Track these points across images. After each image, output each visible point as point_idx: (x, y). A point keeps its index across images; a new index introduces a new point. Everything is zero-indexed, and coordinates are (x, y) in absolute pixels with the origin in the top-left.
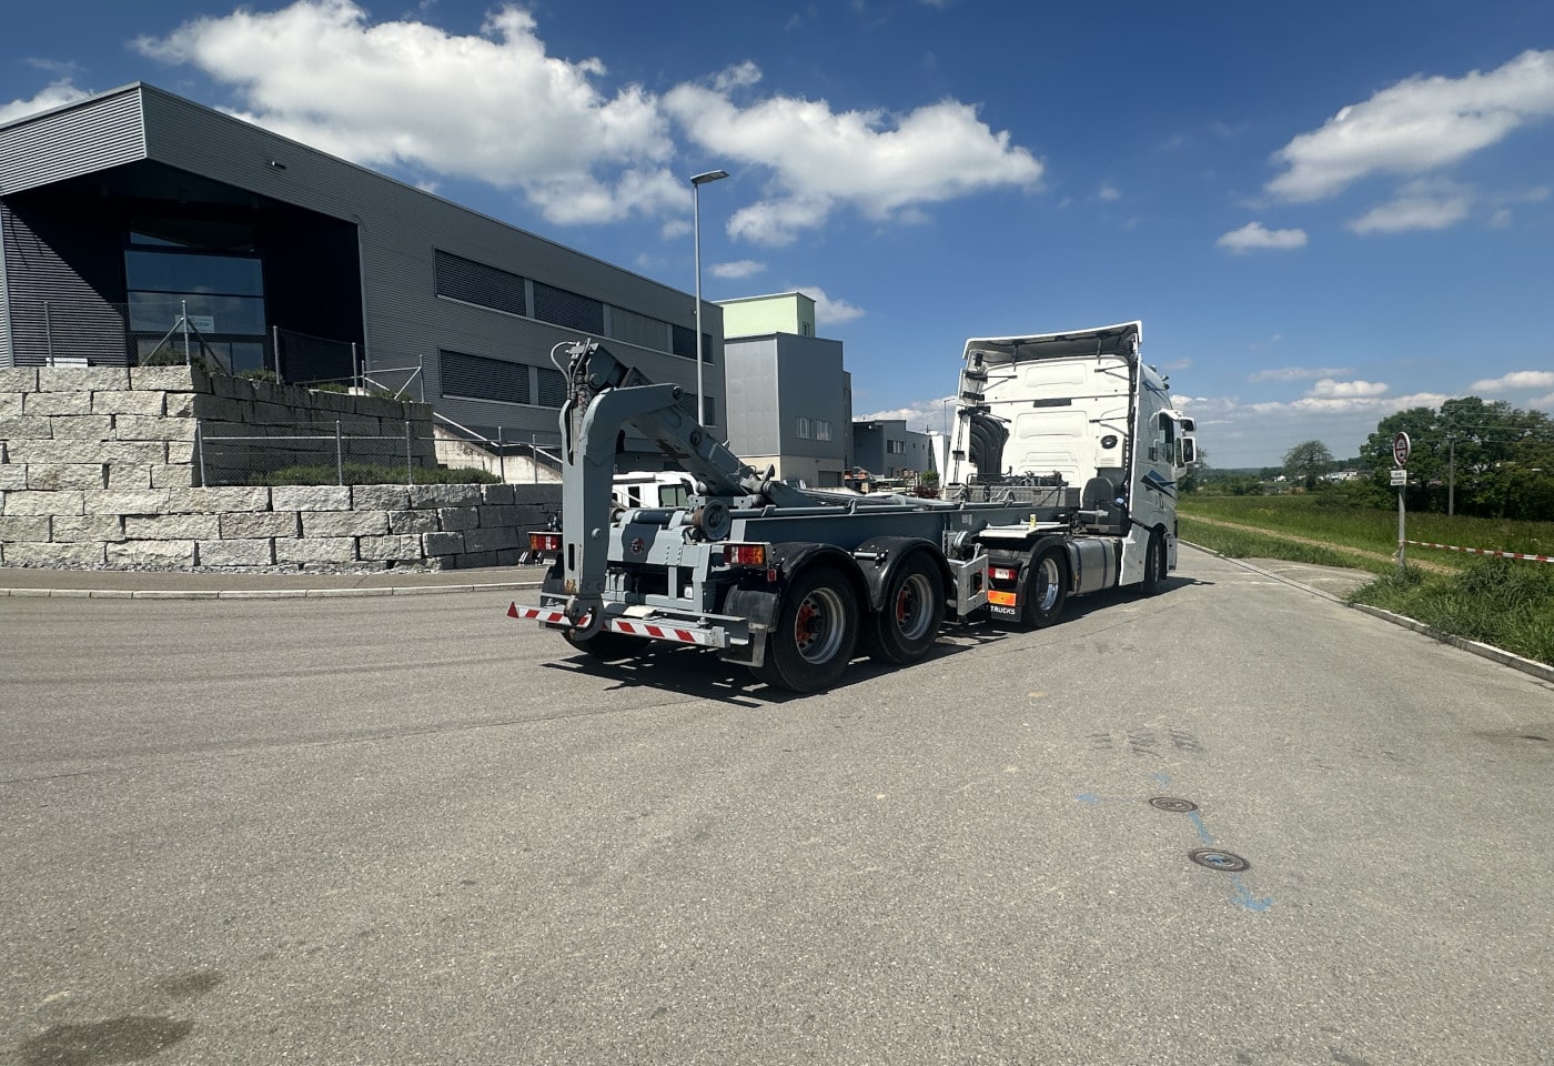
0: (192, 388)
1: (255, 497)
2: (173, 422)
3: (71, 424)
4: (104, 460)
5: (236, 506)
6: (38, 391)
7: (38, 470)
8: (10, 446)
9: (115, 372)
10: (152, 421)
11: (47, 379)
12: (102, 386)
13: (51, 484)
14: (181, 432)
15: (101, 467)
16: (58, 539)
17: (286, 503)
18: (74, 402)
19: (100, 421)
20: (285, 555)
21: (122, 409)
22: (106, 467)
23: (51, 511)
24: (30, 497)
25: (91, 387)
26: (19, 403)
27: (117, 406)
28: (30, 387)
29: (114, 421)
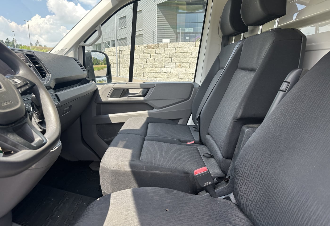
3: (183, 54)
4: (190, 62)
6: (178, 47)
7: (177, 64)
8: (173, 59)
9: (193, 43)
11: (180, 45)
12: (190, 46)
13: (180, 67)
15: (189, 63)
16: (180, 78)
18: (185, 50)
19: (189, 54)
21: (194, 51)
22: (190, 63)
23: (179, 72)
24: (175, 69)
25: (188, 46)
26: (175, 50)
27: (193, 50)
28: (176, 47)
29: (192, 53)
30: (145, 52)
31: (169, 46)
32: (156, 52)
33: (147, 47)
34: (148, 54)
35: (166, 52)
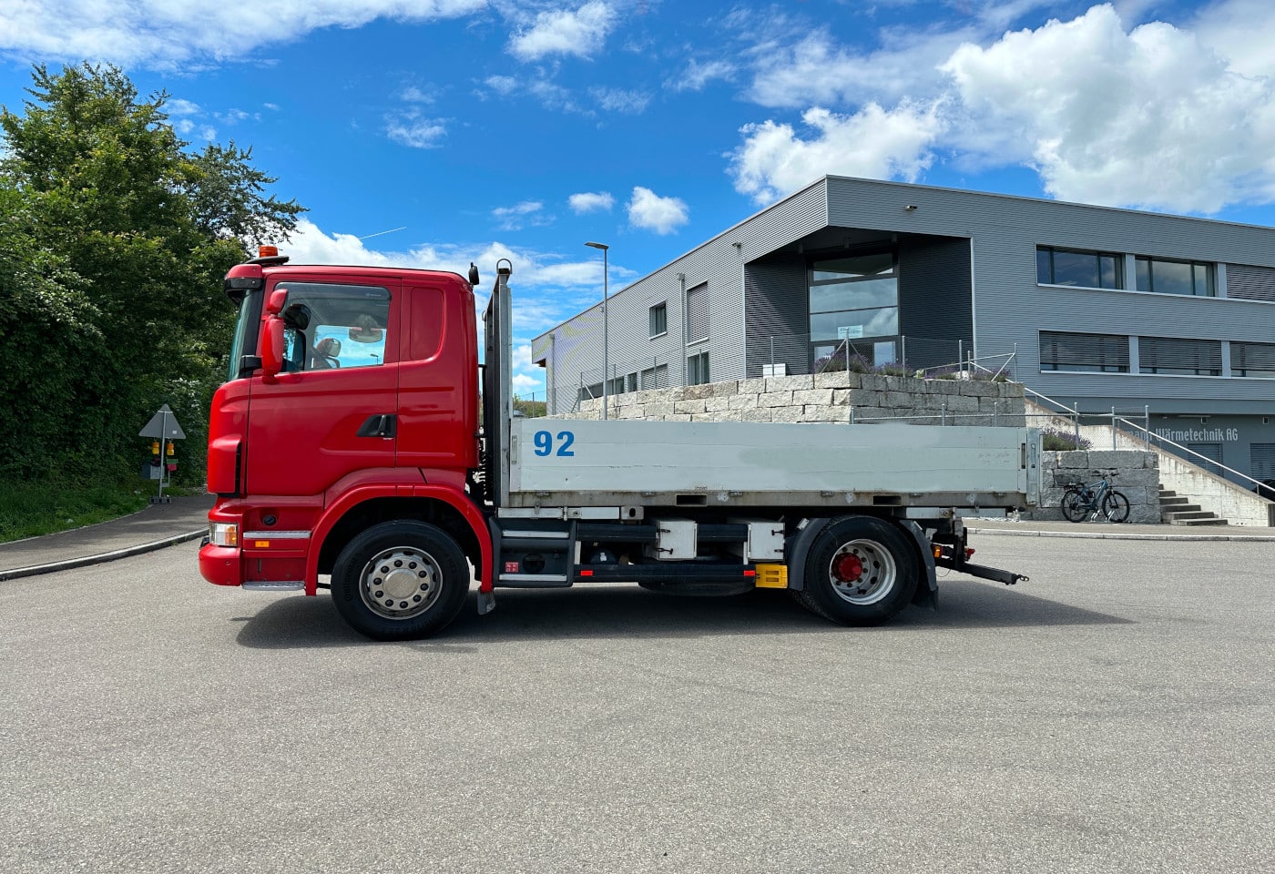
0: (849, 385)
2: (837, 408)
3: (780, 412)
6: (767, 392)
9: (806, 378)
10: (825, 408)
11: (771, 384)
12: (798, 387)
14: (841, 415)
18: (784, 398)
19: (797, 410)
21: (809, 402)
25: (793, 388)
26: (756, 400)
27: (806, 400)
28: (761, 390)
29: (804, 409)
30: (678, 410)
31: (741, 390)
32: (706, 408)
33: (682, 395)
34: (685, 413)
35: (734, 407)
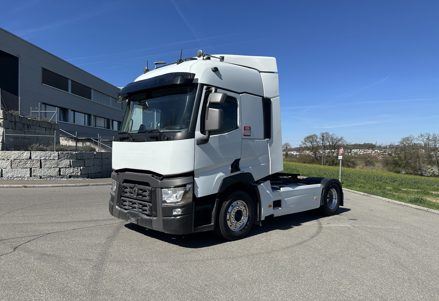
0: (3, 117)
1: (25, 154)
5: (18, 157)
17: (36, 157)
20: (35, 174)
